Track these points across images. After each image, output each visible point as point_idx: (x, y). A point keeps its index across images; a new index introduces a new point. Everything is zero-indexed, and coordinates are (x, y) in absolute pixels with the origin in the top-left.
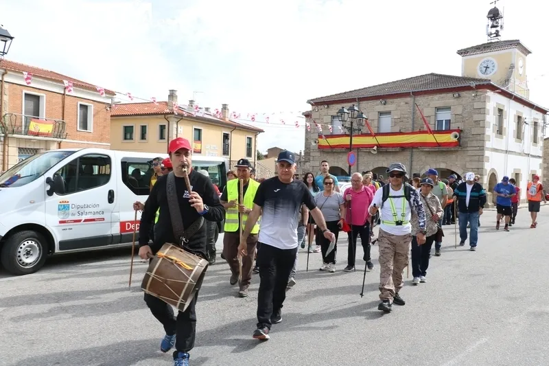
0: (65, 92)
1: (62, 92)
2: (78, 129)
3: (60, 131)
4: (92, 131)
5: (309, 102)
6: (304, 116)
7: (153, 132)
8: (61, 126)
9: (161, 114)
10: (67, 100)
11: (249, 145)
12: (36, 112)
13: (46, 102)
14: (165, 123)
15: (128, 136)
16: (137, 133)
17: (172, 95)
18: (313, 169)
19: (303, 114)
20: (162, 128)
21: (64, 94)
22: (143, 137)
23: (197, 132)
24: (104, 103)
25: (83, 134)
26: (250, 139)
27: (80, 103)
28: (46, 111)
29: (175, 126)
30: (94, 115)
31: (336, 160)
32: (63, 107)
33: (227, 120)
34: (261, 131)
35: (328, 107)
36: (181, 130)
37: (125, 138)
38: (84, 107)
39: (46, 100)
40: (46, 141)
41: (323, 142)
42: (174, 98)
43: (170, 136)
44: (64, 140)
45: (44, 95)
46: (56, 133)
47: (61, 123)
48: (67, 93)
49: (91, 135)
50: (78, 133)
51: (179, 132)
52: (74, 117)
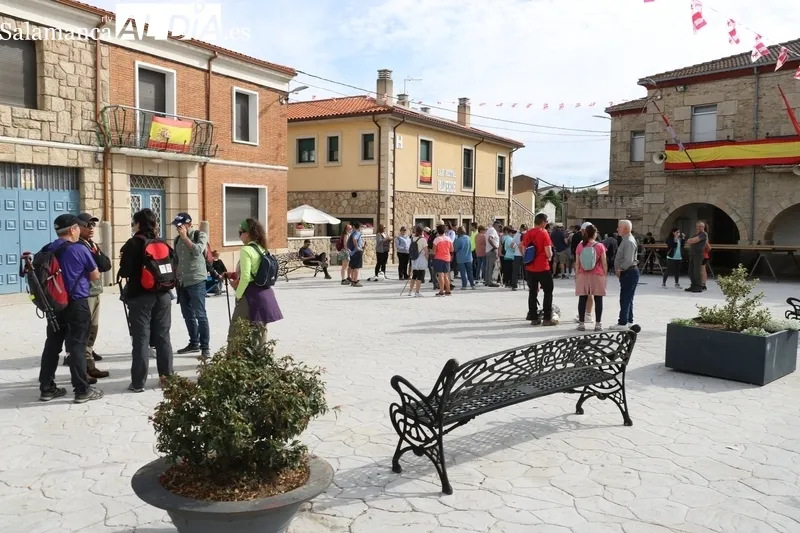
0: (209, 66)
1: (205, 67)
2: (235, 140)
3: (203, 142)
4: (257, 144)
5: (643, 82)
6: (609, 116)
7: (350, 148)
8: (204, 132)
9: (367, 114)
10: (215, 82)
11: (501, 169)
12: (160, 105)
13: (178, 86)
14: (372, 129)
15: (305, 156)
16: (321, 150)
17: (384, 79)
18: (650, 208)
19: (607, 110)
20: (367, 139)
21: (208, 71)
22: (332, 156)
23: (425, 147)
24: (276, 91)
25: (241, 149)
26: (502, 159)
27: (236, 89)
28: (178, 103)
29: (391, 134)
30: (261, 114)
31: (702, 191)
32: (208, 97)
33: (468, 126)
34: (519, 145)
35: (685, 88)
36: (401, 142)
37: (300, 160)
38: (243, 98)
39: (178, 82)
40: (179, 162)
41: (678, 157)
42: (388, 86)
43: (382, 153)
44: (212, 160)
45: (174, 72)
46: (197, 145)
47: (204, 126)
48: (215, 68)
49: (256, 150)
50: (234, 147)
51: (397, 146)
52: (226, 115)
